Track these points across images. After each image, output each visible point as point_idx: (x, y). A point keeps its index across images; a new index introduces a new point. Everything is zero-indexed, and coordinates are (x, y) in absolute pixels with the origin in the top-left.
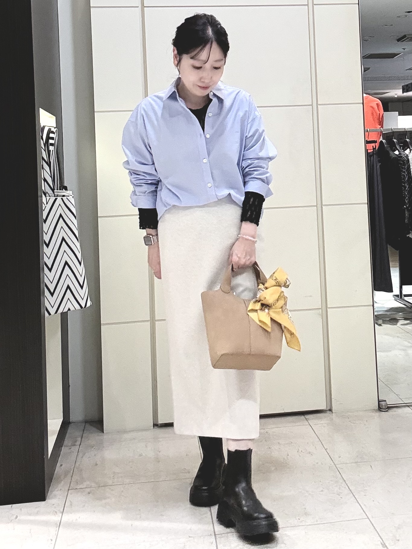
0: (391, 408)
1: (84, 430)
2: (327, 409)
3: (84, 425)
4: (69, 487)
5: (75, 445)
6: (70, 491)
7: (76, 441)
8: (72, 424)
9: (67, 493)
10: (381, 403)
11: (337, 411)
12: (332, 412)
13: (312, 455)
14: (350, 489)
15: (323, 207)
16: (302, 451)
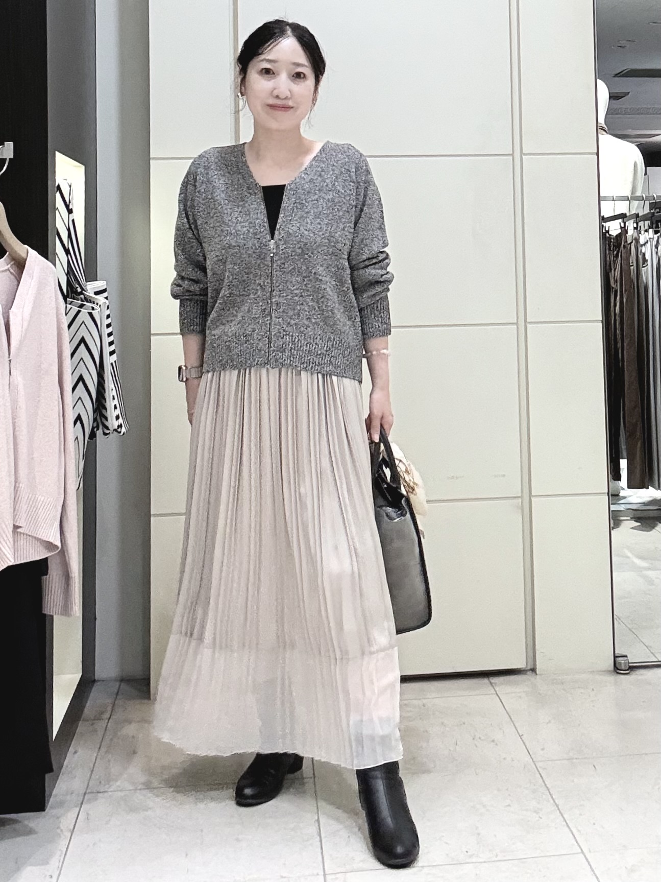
0: (635, 669)
1: (117, 694)
2: (527, 669)
3: (118, 686)
4: (87, 789)
5: (100, 719)
6: (86, 796)
7: (102, 713)
8: (98, 683)
9: (81, 799)
10: (618, 659)
11: (544, 672)
12: (536, 672)
13: (496, 744)
14: (556, 804)
15: (527, 325)
16: (480, 738)
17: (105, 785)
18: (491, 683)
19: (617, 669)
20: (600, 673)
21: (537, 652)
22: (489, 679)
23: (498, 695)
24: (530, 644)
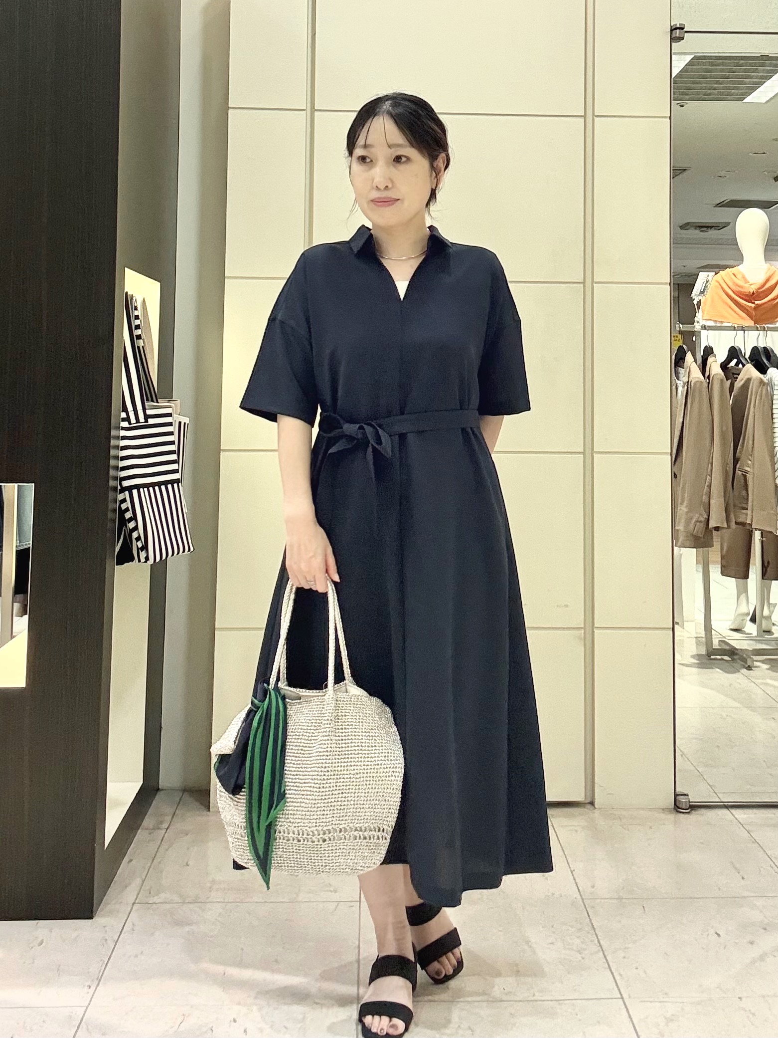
0: (696, 809)
1: (179, 803)
2: (585, 802)
3: (180, 795)
4: (136, 899)
5: (158, 829)
6: (136, 907)
7: (161, 822)
8: (163, 791)
9: (129, 909)
10: (678, 798)
11: (603, 807)
12: (594, 807)
14: (600, 945)
15: (595, 455)
17: (154, 897)
19: (677, 808)
20: (659, 810)
21: (596, 785)
24: (590, 777)
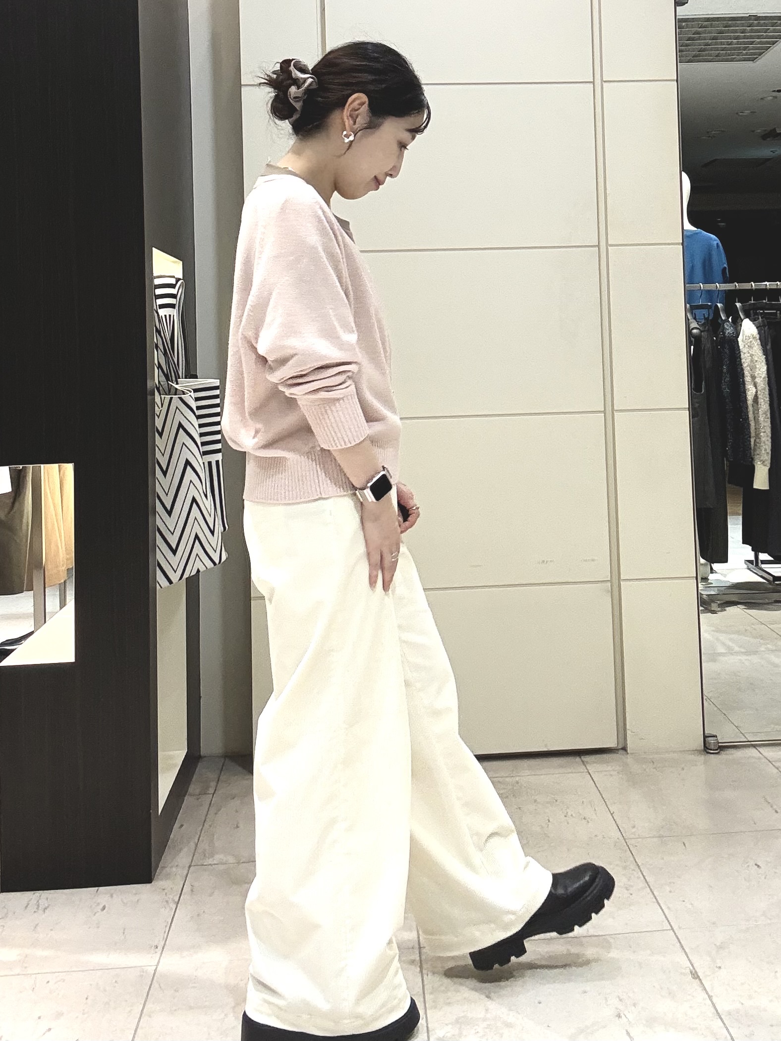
0: (724, 749)
1: (221, 770)
2: (616, 748)
3: (222, 761)
4: (192, 861)
5: (204, 794)
7: (208, 788)
8: (204, 759)
10: (708, 739)
11: (635, 751)
12: (626, 751)
13: (588, 822)
14: (646, 880)
15: (615, 413)
16: (572, 815)
17: (209, 859)
18: (583, 761)
19: (707, 749)
20: (690, 752)
21: (628, 731)
22: (580, 757)
23: (590, 774)
24: (621, 724)
